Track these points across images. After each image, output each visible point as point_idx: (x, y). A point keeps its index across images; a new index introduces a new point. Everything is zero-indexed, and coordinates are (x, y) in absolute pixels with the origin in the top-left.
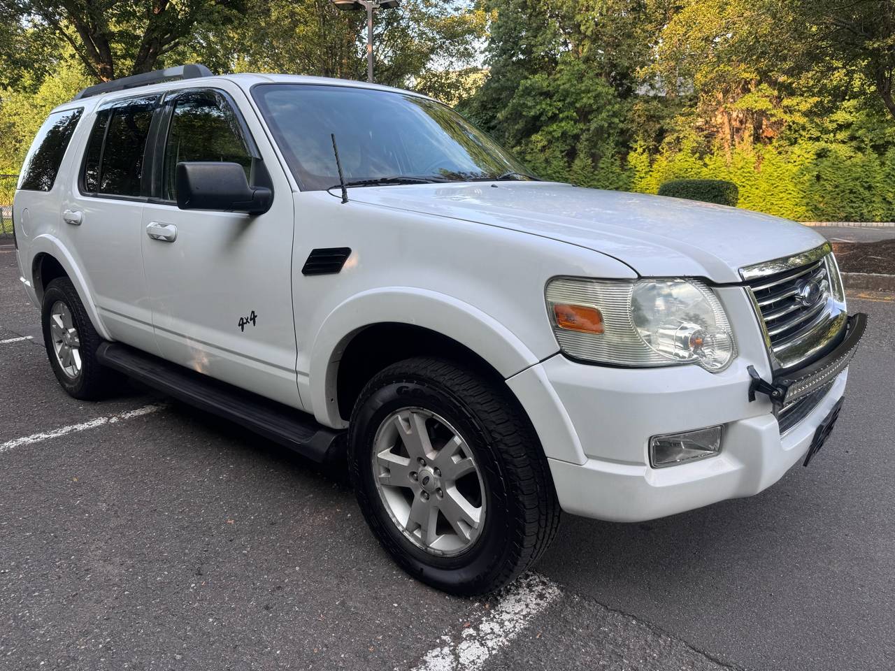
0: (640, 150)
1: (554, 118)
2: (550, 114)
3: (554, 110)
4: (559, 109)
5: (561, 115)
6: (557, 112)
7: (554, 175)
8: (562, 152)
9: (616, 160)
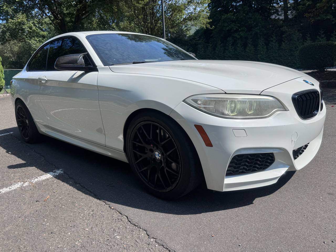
0: (274, 41)
1: (237, 31)
2: (235, 29)
3: (237, 27)
4: (239, 27)
5: (240, 29)
6: (238, 28)
7: (238, 54)
8: (241, 44)
9: (264, 46)
